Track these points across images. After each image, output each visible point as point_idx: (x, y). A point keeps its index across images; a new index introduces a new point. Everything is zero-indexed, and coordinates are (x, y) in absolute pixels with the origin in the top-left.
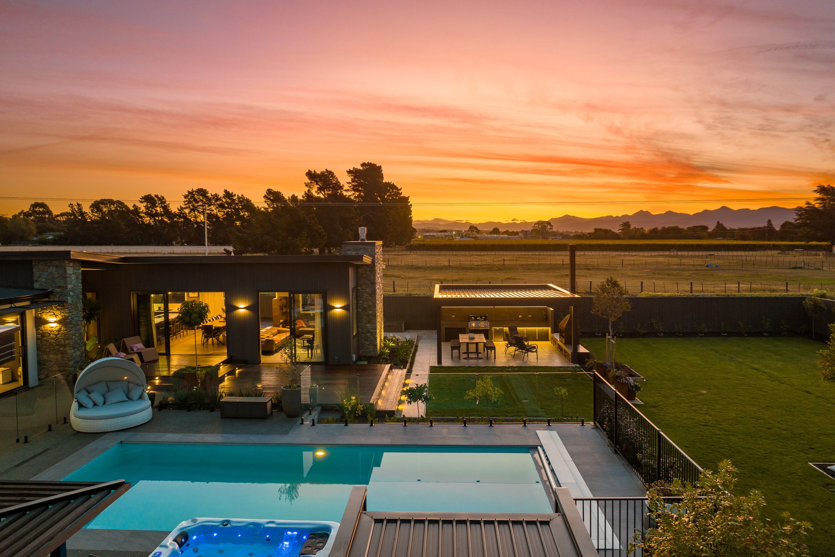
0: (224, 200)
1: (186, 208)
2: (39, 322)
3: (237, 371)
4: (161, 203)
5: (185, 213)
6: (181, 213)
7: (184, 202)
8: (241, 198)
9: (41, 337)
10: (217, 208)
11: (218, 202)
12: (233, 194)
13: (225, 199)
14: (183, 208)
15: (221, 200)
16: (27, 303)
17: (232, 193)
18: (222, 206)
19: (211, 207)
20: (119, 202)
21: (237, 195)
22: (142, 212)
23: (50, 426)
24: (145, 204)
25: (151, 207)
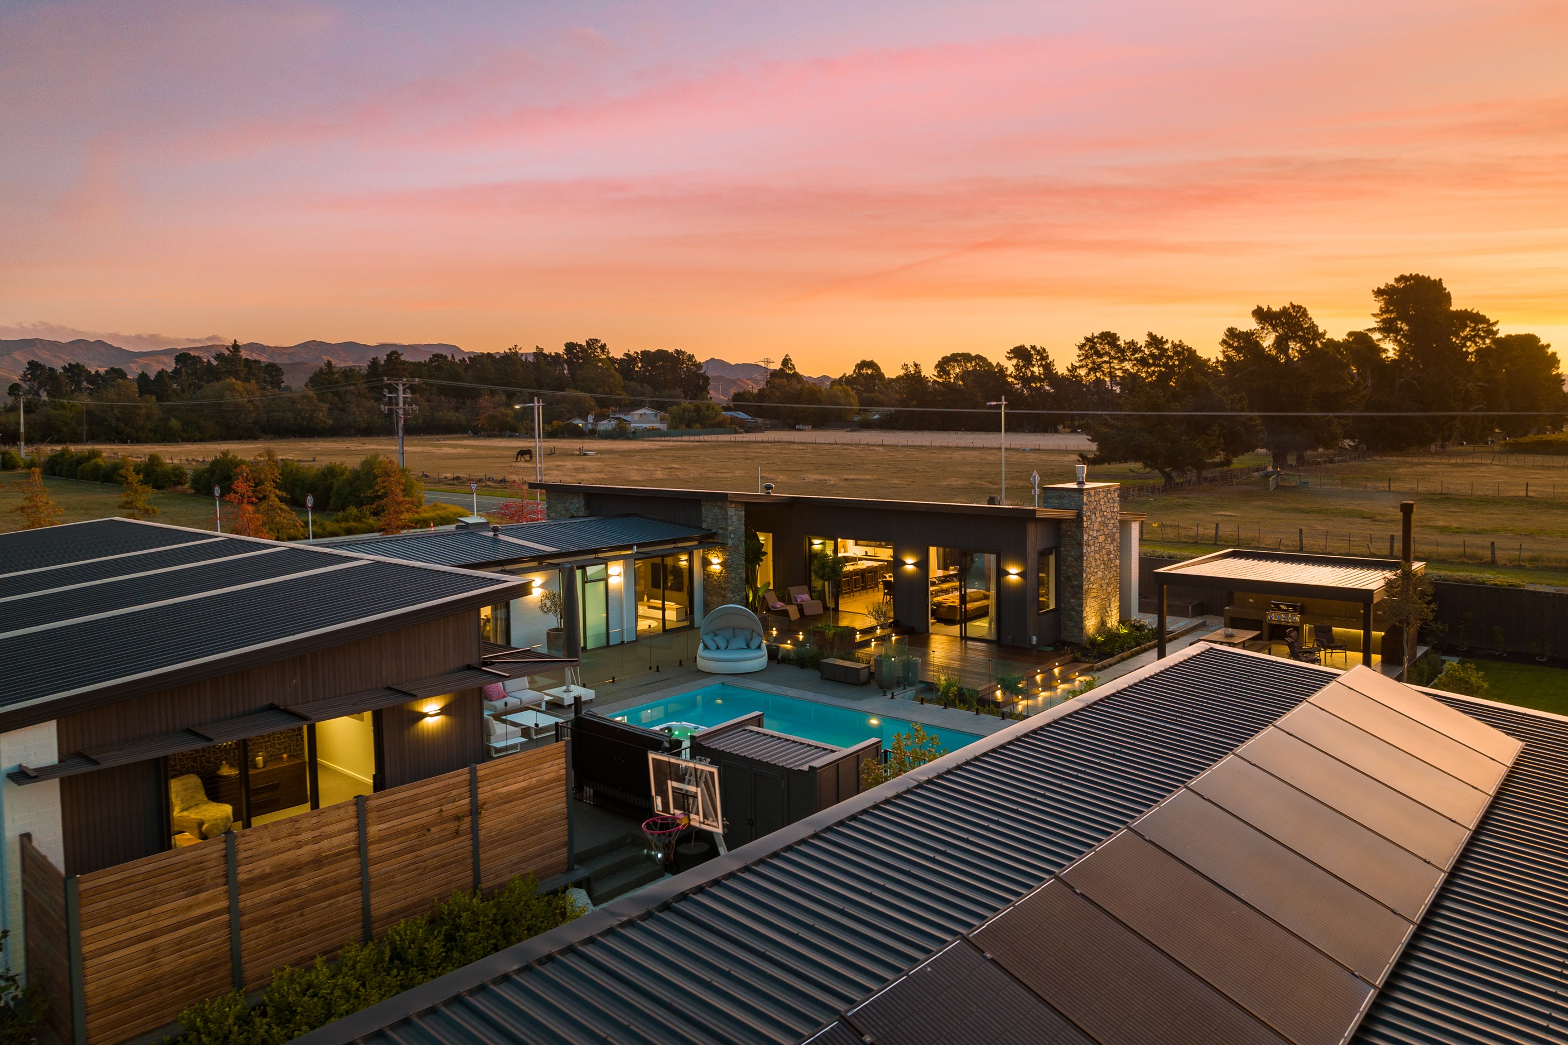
0: (1147, 352)
1: (1081, 367)
2: (706, 563)
3: (894, 638)
4: (1041, 359)
5: (1079, 376)
6: (1074, 376)
7: (1079, 356)
8: (1180, 346)
9: (707, 576)
10: (1135, 365)
11: (1136, 356)
12: (1164, 340)
13: (1149, 348)
14: (1076, 367)
15: (1141, 351)
16: (695, 543)
17: (1162, 338)
18: (1143, 362)
19: (1123, 365)
20: (978, 357)
21: (1170, 342)
22: (1010, 376)
23: (680, 661)
24: (1014, 362)
25: (1024, 366)
